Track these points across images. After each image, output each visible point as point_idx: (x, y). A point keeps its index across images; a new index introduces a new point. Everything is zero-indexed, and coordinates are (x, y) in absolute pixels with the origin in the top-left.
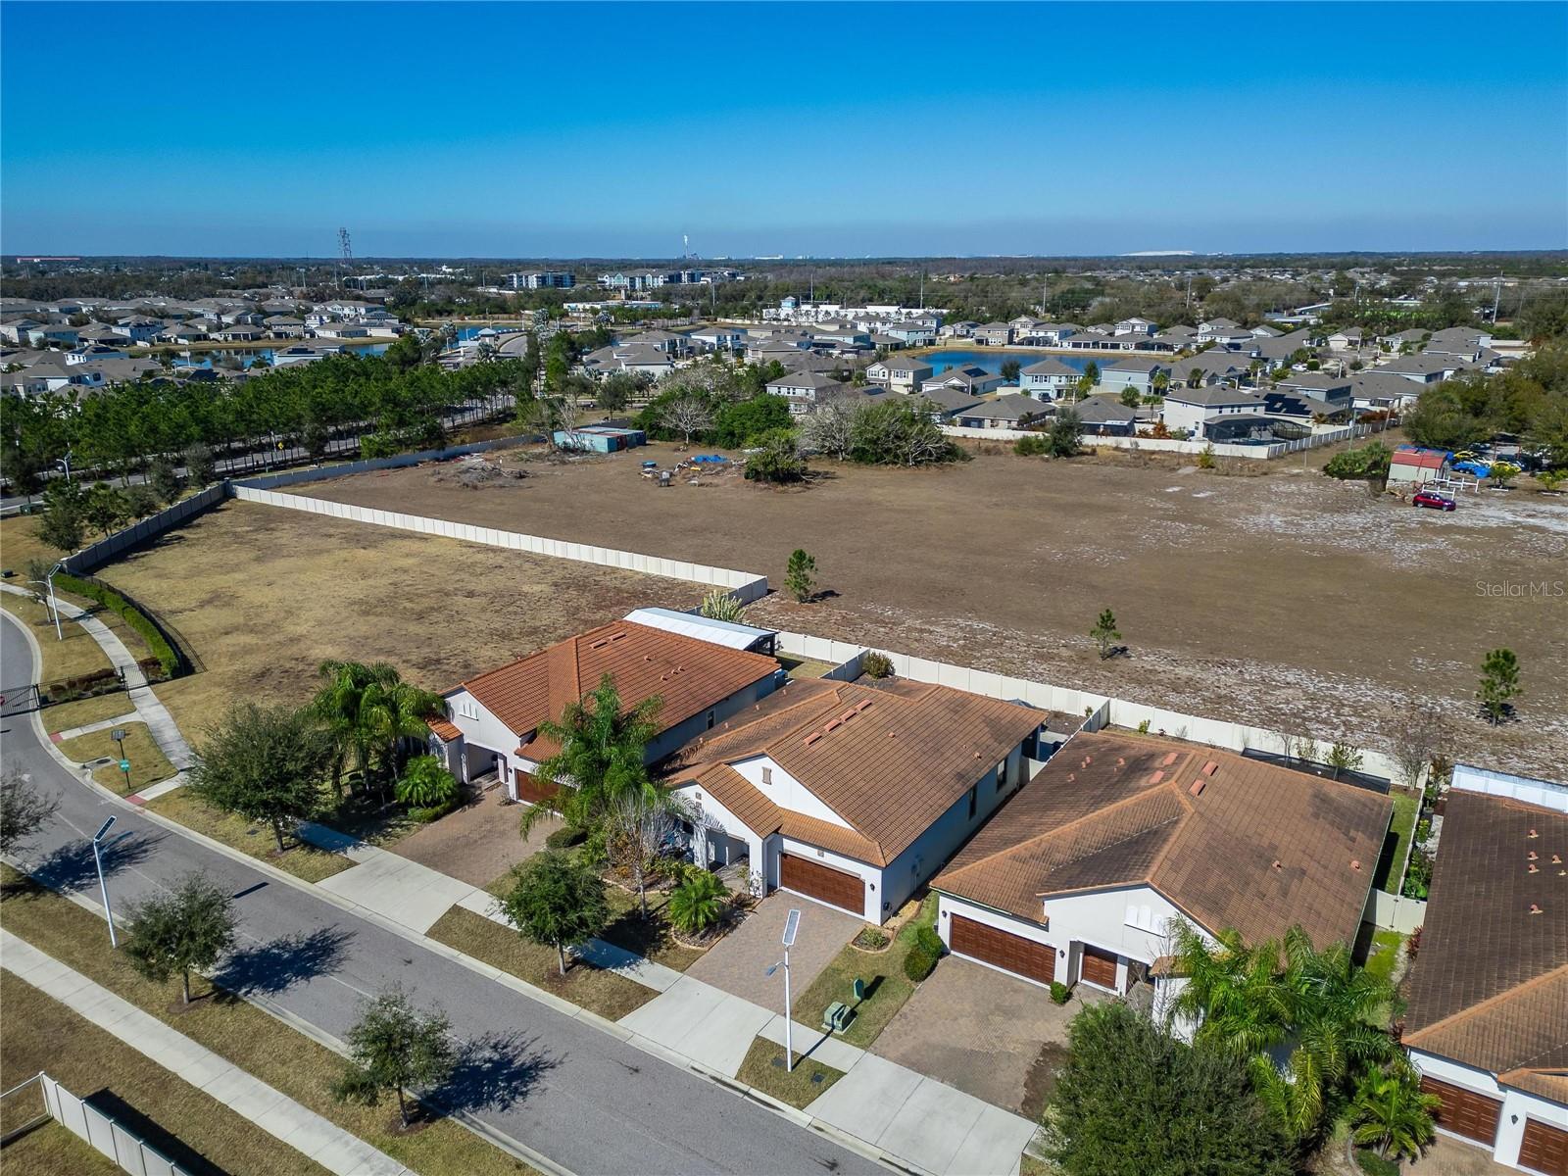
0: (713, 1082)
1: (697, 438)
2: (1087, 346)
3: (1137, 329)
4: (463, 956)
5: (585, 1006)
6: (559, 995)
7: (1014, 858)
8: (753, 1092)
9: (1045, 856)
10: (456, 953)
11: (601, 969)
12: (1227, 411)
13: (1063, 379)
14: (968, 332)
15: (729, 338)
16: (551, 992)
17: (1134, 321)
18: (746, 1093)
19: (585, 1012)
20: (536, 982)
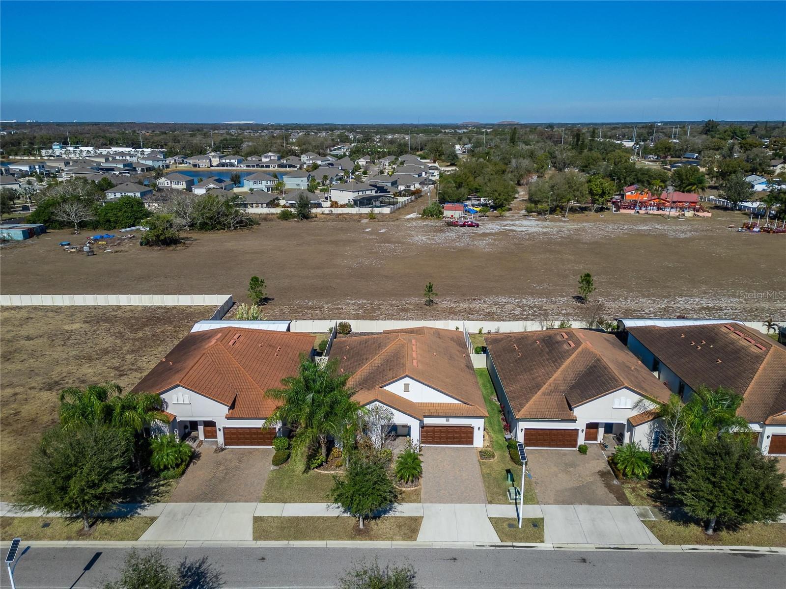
0: (494, 548)
1: (83, 225)
2: (253, 166)
3: (272, 158)
4: (291, 542)
5: (392, 539)
6: (371, 539)
7: (544, 394)
8: (515, 544)
9: (556, 389)
10: (286, 542)
11: (379, 517)
12: (361, 193)
13: (269, 182)
14: (183, 161)
15: (37, 167)
16: (366, 540)
17: (270, 154)
18: (513, 546)
19: (394, 542)
20: (352, 538)
